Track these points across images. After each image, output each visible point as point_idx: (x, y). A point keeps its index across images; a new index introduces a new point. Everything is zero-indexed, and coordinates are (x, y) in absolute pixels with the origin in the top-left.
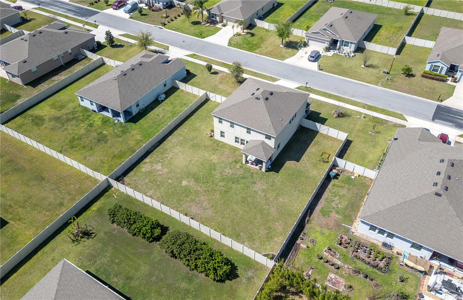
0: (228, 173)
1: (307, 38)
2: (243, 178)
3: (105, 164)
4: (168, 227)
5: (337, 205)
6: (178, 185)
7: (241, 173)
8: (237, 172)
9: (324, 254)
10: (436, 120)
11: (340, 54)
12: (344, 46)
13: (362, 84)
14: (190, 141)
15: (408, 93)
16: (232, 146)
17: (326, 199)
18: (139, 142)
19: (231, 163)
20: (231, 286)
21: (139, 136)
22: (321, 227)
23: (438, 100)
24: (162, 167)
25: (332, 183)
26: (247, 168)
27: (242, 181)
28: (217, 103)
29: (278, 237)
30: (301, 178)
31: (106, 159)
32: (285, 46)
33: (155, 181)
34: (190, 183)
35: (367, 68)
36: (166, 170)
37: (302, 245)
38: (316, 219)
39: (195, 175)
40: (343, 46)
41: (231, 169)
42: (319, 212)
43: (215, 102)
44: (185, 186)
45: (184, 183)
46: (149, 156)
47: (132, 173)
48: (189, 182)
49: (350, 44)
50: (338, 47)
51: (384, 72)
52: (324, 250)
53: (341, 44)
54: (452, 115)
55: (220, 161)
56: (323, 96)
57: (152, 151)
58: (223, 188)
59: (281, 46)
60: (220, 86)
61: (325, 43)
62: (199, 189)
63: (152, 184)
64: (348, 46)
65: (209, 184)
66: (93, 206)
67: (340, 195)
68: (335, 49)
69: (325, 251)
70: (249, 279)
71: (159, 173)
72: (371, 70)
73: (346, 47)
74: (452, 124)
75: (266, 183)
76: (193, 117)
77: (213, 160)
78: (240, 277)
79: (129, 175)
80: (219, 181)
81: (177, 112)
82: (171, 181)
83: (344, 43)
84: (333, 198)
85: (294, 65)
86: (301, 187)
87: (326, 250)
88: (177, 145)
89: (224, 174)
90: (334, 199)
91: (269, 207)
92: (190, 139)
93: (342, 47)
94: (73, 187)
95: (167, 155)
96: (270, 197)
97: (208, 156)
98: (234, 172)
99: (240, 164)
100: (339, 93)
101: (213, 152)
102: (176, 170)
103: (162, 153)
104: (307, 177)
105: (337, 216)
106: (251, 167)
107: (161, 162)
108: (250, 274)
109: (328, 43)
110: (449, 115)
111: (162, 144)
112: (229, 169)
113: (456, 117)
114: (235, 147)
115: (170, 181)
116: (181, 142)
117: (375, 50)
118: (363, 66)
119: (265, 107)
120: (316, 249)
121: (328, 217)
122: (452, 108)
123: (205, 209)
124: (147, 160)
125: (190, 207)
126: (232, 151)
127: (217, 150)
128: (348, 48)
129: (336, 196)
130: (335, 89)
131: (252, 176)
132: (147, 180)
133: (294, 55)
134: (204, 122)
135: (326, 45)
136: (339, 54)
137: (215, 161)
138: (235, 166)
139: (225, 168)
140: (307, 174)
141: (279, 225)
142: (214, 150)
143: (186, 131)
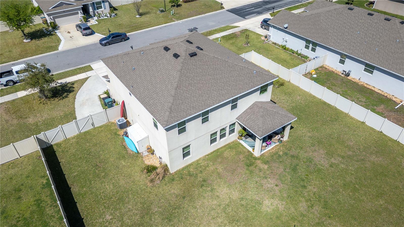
0: (277, 185)
1: (51, 17)
2: (294, 170)
7: (281, 167)
8: (278, 172)
10: (246, 17)
11: (102, 18)
12: (98, 9)
13: (165, 26)
14: (151, 219)
15: (200, 14)
16: (207, 155)
19: (251, 172)
23: (221, 8)
26: (272, 156)
28: (73, 138)
30: (306, 111)
32: (32, 39)
35: (143, 17)
40: (96, 10)
41: (266, 178)
43: (67, 140)
49: (102, 4)
50: (91, 13)
51: (162, 11)
53: (94, 9)
54: (244, 11)
55: (237, 186)
58: (316, 208)
59: (25, 41)
60: (31, 120)
61: (77, 13)
64: (101, 7)
68: (91, 17)
72: (148, 15)
73: (99, 10)
74: (255, 14)
75: (313, 146)
76: (75, 190)
77: (230, 198)
80: (294, 207)
81: (27, 215)
83: (95, 5)
85: (78, 47)
89: (277, 192)
91: (369, 161)
92: (142, 217)
93: (96, 12)
96: (345, 152)
97: (215, 202)
98: (277, 177)
99: (259, 162)
101: (209, 189)
105: (380, 108)
106: (269, 150)
109: (82, 11)
110: (242, 11)
112: (266, 180)
113: (247, 10)
114: (212, 153)
117: (122, 4)
118: (138, 16)
121: (383, 114)
122: (235, 8)
127: (204, 181)
128: (103, 9)
131: (293, 156)
133: (59, 41)
134: (106, 175)
135: (80, 15)
136: (100, 18)
137: (236, 195)
138: (260, 170)
142: (202, 186)
143: (110, 217)
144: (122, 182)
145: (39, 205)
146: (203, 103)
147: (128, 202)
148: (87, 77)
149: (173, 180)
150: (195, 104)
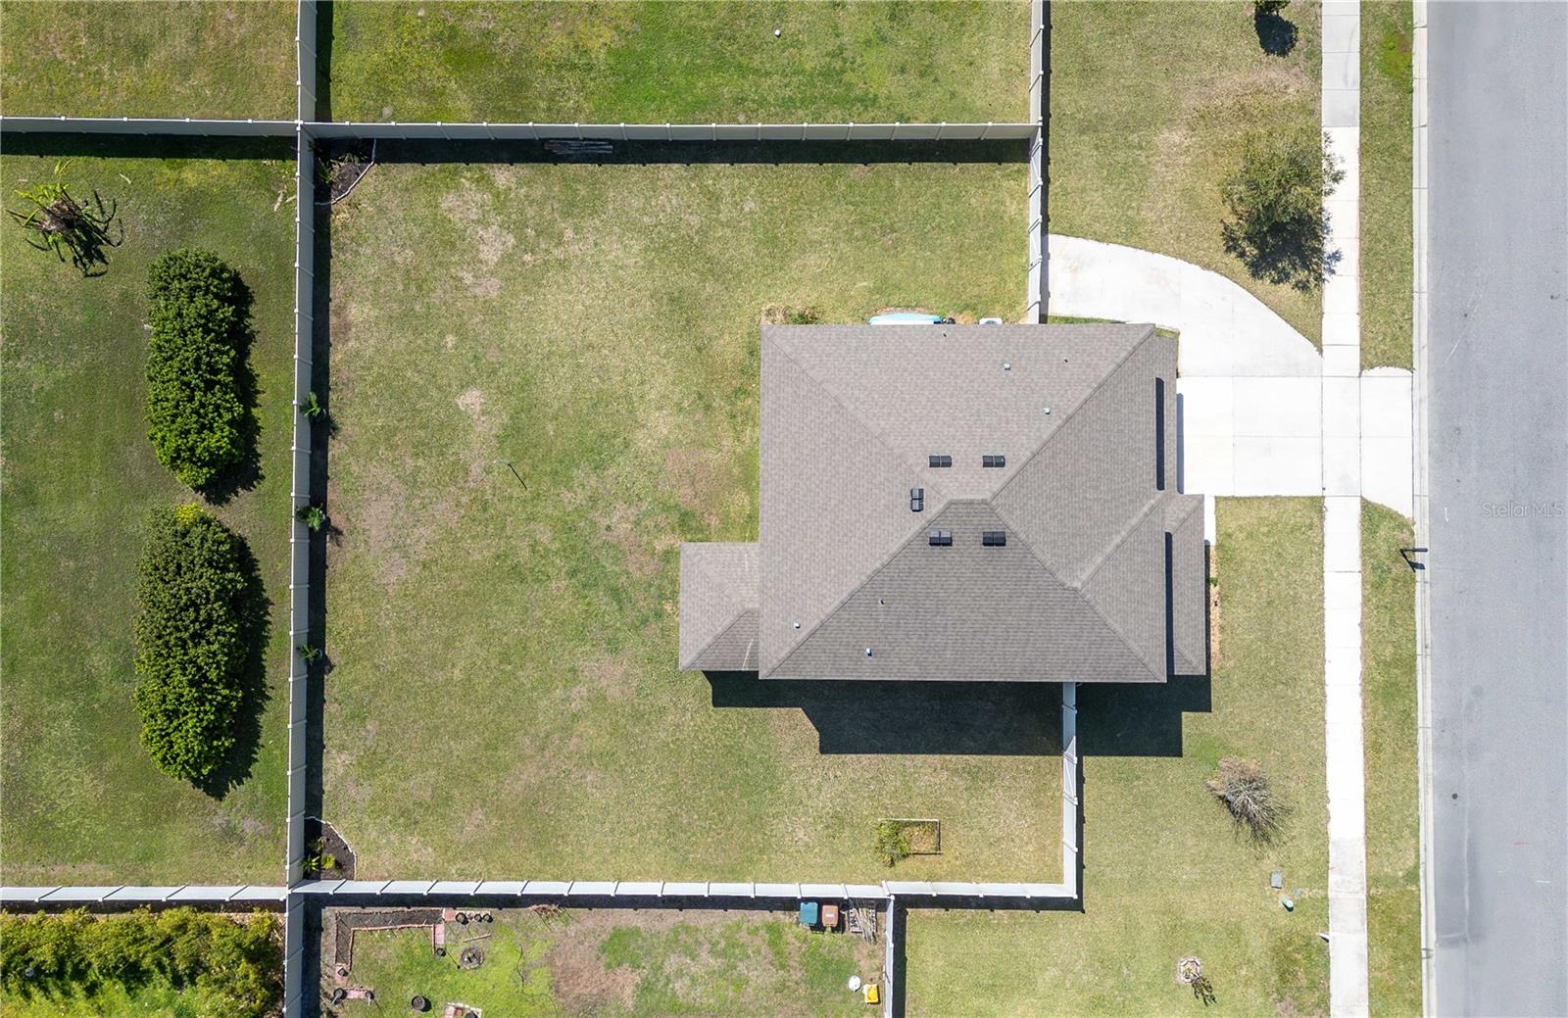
0: (608, 528)
2: (615, 593)
3: (392, 35)
4: (263, 477)
5: (680, 974)
6: (450, 385)
7: (637, 575)
8: (631, 558)
9: (446, 1007)
14: (697, 270)
17: (687, 929)
18: (574, 67)
19: (666, 508)
20: (177, 796)
21: (607, 35)
22: (549, 961)
24: (501, 262)
25: (782, 917)
26: (673, 583)
27: (602, 601)
29: (425, 845)
30: (742, 796)
31: (420, 14)
33: (420, 288)
34: (483, 419)
36: (492, 288)
37: (440, 928)
38: (572, 929)
39: (534, 412)
41: (637, 523)
42: (610, 929)
44: (459, 412)
45: (471, 400)
46: (523, 170)
47: (407, 173)
48: (484, 413)
52: (460, 1005)
55: (657, 459)
56: (1364, 658)
57: (556, 159)
58: (526, 552)
60: (1171, 137)
62: (476, 469)
63: (400, 287)
65: (516, 492)
66: (197, 163)
67: (735, 967)
69: (457, 1008)
70: (230, 834)
71: (460, 274)
75: (639, 690)
76: (856, 170)
77: (643, 426)
78: (223, 804)
79: (395, 169)
80: (551, 518)
81: (849, 77)
82: (450, 345)
84: (707, 946)
86: (696, 817)
87: (462, 1009)
88: (645, 231)
89: (595, 515)
90: (704, 955)
91: (532, 757)
92: (709, 260)
94: (231, 17)
95: (569, 234)
96: (581, 736)
97: (652, 395)
98: (625, 546)
100: (1442, 725)
101: (686, 404)
102: (512, 326)
103: (569, 209)
104: (756, 821)
105: (628, 991)
107: (521, 239)
108: (249, 826)
111: (623, 166)
112: (633, 518)
115: (450, 340)
116: (673, 235)
119: (886, 557)
120: (448, 977)
121: (609, 966)
123: (400, 548)
124: (503, 175)
125: (381, 490)
126: (736, 471)
127: (708, 407)
129: (723, 954)
130: (1478, 692)
131: (645, 621)
132: (409, 252)
134: (851, 239)
137: (642, 441)
138: (659, 529)
139: (629, 503)
140: (772, 810)
141: (477, 822)
142: (700, 397)
143: (747, 209)
144: (812, 259)
145: (861, 101)
146: (778, 440)
147: (756, 250)
148: (1325, 340)
149: (751, 353)
150: (782, 420)
